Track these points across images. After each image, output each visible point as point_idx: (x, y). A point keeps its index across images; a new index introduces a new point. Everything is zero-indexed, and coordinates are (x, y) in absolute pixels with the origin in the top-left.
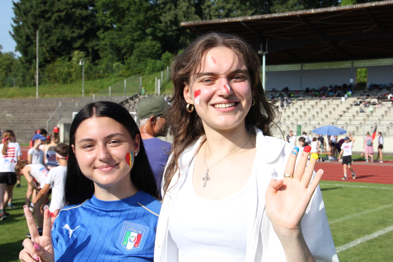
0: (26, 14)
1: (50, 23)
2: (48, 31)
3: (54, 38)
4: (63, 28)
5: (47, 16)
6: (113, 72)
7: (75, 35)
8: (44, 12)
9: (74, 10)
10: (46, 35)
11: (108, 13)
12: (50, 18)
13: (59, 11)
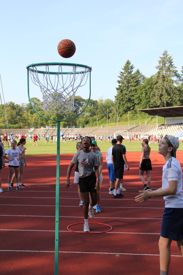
0: (117, 100)
1: (124, 102)
2: (123, 104)
3: (125, 107)
4: (128, 104)
5: (123, 100)
6: (138, 118)
7: (131, 106)
8: (122, 99)
9: (131, 97)
10: (123, 106)
11: (137, 100)
12: (124, 100)
13: (126, 98)
